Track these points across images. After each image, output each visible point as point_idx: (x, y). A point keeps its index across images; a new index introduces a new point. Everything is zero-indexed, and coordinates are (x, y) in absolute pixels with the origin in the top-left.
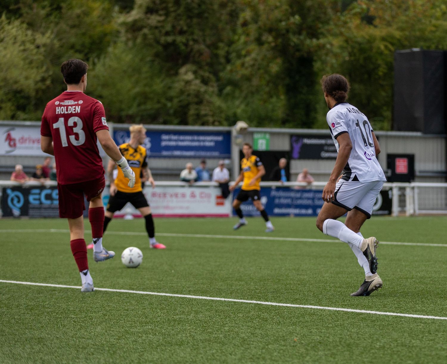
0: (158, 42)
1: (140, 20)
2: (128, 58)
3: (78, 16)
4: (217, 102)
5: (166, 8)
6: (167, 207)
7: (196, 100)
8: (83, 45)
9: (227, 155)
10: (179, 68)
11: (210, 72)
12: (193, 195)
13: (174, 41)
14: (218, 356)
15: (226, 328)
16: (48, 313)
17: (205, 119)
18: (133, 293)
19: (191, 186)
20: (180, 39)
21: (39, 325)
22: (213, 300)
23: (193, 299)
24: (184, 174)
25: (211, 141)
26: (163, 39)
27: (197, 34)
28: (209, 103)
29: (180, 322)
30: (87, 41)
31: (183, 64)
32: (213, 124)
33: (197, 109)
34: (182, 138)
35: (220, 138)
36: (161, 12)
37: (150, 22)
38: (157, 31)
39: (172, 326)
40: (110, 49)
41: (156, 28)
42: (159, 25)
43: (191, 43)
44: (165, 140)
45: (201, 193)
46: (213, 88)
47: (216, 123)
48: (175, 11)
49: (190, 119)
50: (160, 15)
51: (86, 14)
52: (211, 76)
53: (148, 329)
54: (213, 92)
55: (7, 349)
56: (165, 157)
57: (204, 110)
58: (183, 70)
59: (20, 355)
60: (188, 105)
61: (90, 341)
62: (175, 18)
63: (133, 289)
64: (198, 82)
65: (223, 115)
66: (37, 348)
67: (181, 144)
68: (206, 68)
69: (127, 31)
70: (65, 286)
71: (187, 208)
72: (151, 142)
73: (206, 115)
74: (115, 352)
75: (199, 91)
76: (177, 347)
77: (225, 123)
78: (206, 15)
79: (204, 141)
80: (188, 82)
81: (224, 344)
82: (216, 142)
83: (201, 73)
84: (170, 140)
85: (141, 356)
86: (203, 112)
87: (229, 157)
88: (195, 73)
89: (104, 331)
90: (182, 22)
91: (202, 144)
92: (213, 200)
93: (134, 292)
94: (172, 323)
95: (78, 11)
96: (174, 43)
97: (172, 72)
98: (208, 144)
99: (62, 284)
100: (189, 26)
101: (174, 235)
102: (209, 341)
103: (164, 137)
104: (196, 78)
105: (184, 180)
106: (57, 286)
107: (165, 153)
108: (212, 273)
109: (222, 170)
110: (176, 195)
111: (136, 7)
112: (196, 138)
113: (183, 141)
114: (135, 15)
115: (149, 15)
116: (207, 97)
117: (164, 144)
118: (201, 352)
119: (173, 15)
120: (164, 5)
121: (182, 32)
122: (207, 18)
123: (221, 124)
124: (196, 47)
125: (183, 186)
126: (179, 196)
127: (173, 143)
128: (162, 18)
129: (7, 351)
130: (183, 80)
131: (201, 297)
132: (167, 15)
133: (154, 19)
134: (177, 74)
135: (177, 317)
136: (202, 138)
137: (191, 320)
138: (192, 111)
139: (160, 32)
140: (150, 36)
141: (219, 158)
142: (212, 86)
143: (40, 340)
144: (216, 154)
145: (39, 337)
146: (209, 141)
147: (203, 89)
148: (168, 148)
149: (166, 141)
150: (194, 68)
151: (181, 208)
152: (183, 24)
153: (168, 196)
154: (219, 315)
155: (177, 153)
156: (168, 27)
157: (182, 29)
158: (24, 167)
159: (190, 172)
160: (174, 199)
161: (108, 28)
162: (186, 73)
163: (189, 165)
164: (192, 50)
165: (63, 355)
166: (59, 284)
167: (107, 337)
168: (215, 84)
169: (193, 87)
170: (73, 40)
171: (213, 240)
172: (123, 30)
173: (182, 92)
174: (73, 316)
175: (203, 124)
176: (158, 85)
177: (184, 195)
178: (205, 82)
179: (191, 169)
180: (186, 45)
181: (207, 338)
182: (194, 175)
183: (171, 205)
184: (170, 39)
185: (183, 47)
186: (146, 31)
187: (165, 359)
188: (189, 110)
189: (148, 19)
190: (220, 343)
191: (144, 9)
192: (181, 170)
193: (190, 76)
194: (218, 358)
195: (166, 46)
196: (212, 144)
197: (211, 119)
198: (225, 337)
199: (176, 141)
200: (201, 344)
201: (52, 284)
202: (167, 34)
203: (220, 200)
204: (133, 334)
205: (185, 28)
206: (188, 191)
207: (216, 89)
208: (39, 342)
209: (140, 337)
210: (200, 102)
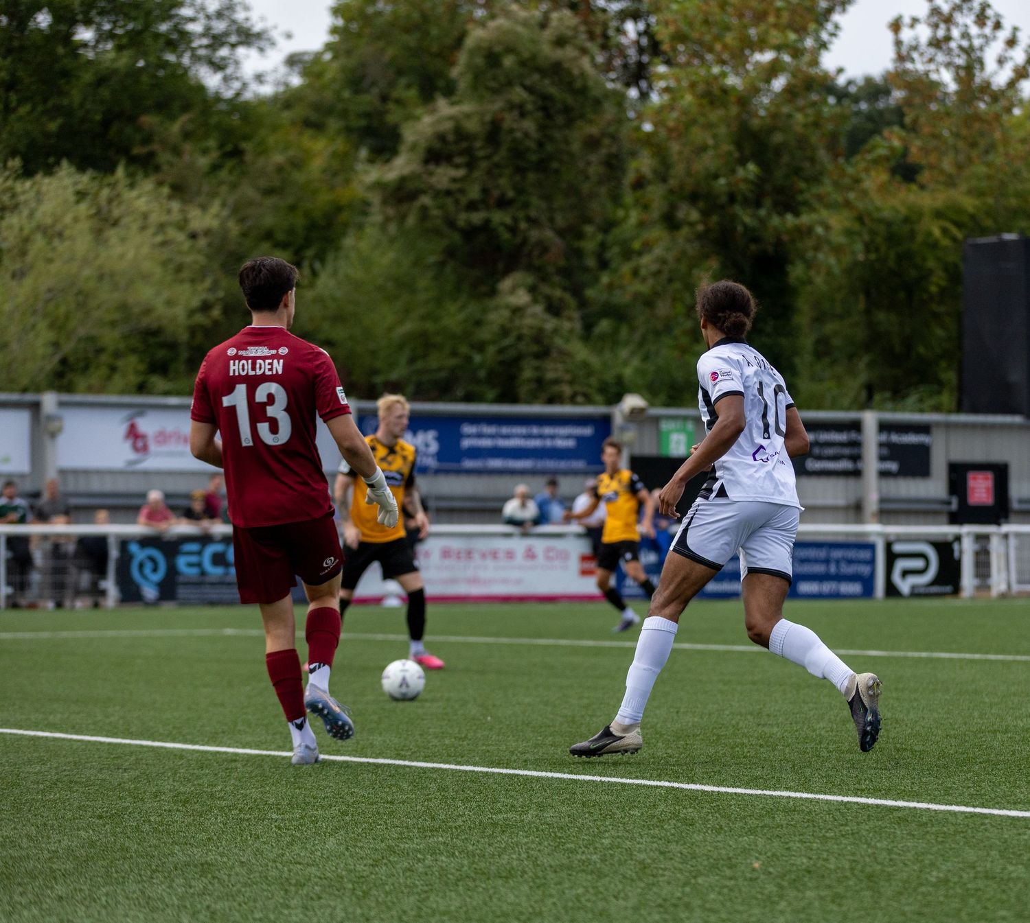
0: (451, 224)
1: (414, 176)
2: (386, 259)
3: (280, 169)
4: (581, 352)
5: (468, 152)
6: (474, 581)
7: (535, 348)
8: (291, 231)
10: (498, 281)
11: (565, 289)
12: (530, 555)
13: (487, 222)
14: (588, 900)
15: (606, 842)
16: (221, 809)
17: (556, 389)
18: (405, 766)
19: (525, 535)
20: (499, 218)
21: (203, 836)
23: (533, 777)
24: (511, 508)
25: (568, 437)
26: (462, 219)
28: (564, 354)
29: (506, 827)
30: (299, 222)
31: (507, 271)
32: (572, 400)
33: (537, 369)
34: (505, 430)
35: (587, 431)
36: (458, 160)
37: (434, 180)
38: (449, 202)
39: (489, 837)
40: (348, 241)
41: (448, 193)
42: (455, 186)
43: (523, 225)
44: (469, 436)
45: (548, 550)
46: (571, 323)
47: (580, 399)
48: (488, 157)
49: (523, 390)
50: (457, 166)
51: (297, 164)
52: (568, 297)
53: (438, 843)
54: (571, 331)
55: (134, 887)
56: (469, 472)
57: (553, 370)
58: (506, 284)
59: (161, 899)
60: (518, 359)
61: (313, 870)
62: (489, 173)
64: (539, 309)
65: (594, 381)
66: (198, 885)
67: (503, 443)
68: (556, 279)
69: (385, 202)
71: (519, 582)
72: (439, 439)
73: (556, 382)
74: (366, 894)
75: (541, 330)
76: (500, 882)
77: (598, 398)
78: (555, 165)
79: (553, 437)
80: (517, 311)
81: (600, 875)
82: (580, 439)
83: (545, 289)
84: (480, 436)
85: (422, 901)
86: (550, 375)
88: (532, 290)
89: (342, 848)
90: (503, 181)
91: (548, 443)
92: (574, 564)
93: (407, 763)
94: (489, 831)
95: (278, 158)
96: (486, 226)
97: (483, 289)
98: (561, 443)
99: (251, 747)
100: (520, 191)
101: (490, 640)
102: (570, 868)
103: (468, 429)
104: (535, 301)
105: (512, 522)
107: (469, 464)
108: (573, 721)
110: (494, 555)
111: (403, 148)
112: (535, 430)
113: (507, 437)
114: (401, 166)
115: (431, 167)
116: (559, 341)
117: (466, 443)
118: (554, 892)
119: (484, 165)
120: (464, 145)
121: (503, 203)
122: (557, 172)
123: (589, 400)
124: (534, 234)
125: (507, 535)
126: (501, 555)
127: (486, 443)
128: (460, 173)
129: (134, 892)
130: (507, 306)
131: (550, 775)
132: (471, 165)
133: (443, 176)
134: (493, 292)
135: (500, 816)
136: (548, 430)
137: (530, 823)
138: (527, 373)
139: (457, 202)
140: (435, 212)
142: (570, 319)
143: (205, 868)
144: (579, 464)
145: (203, 860)
146: (564, 438)
147: (550, 324)
148: (475, 453)
149: (471, 437)
150: (530, 279)
151: (505, 581)
152: (505, 185)
153: (476, 556)
154: (591, 813)
155: (496, 463)
156: (474, 193)
157: (503, 195)
158: (168, 496)
159: (523, 505)
160: (490, 563)
161: (345, 194)
162: (513, 290)
163: (521, 488)
164: (525, 241)
165: (255, 901)
166: (244, 747)
167: (350, 861)
168: (576, 315)
169: (528, 321)
170: (269, 221)
171: (575, 651)
172: (375, 199)
173: (505, 331)
174: (275, 816)
175: (551, 401)
176: (454, 316)
177: (510, 555)
178: (554, 309)
179: (525, 498)
180: (513, 230)
181: (565, 861)
182: (531, 510)
183: (483, 574)
184: (477, 217)
185: (506, 236)
186: (425, 200)
187: (475, 908)
188: (520, 369)
189: (431, 174)
190: (592, 872)
191: (421, 153)
192: (504, 499)
193: (522, 298)
194: (589, 905)
195: (470, 233)
196: (570, 443)
197: (567, 390)
198: (603, 861)
199: (492, 436)
200: (551, 875)
201: (229, 746)
202: (472, 206)
203: (586, 565)
204: (405, 854)
205: (510, 194)
206: (519, 545)
207: (578, 326)
208: (203, 873)
209: (419, 860)
210: (544, 354)
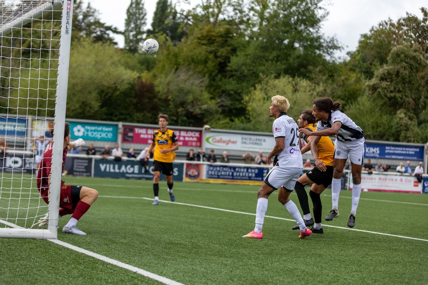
0: (386, 96)
1: (377, 84)
2: (368, 104)
3: (343, 81)
4: (416, 129)
5: (391, 78)
6: (387, 186)
7: (405, 128)
8: (345, 96)
9: (421, 159)
10: (396, 111)
11: (414, 114)
12: (401, 180)
13: (395, 96)
14: (417, 271)
15: (422, 256)
16: (324, 241)
17: (410, 139)
18: (370, 233)
19: (401, 175)
20: (398, 95)
21: (319, 247)
22: (413, 240)
23: (403, 238)
24: (399, 168)
25: (413, 151)
26: (389, 95)
27: (408, 93)
28: (412, 130)
29: (395, 250)
30: (347, 94)
31: (399, 109)
32: (414, 142)
33: (405, 133)
34: (396, 149)
35: (418, 150)
36: (388, 80)
37: (382, 85)
38: (386, 90)
39: (392, 252)
40: (359, 99)
41: (386, 88)
42: (387, 87)
43: (404, 97)
44: (387, 150)
45: (406, 180)
46: (415, 122)
47: (415, 142)
48: (396, 80)
49: (401, 138)
50: (388, 82)
51: (347, 79)
52: (414, 116)
53: (379, 253)
54: (415, 124)
55: (302, 259)
56: (387, 159)
57: (409, 134)
58: (399, 112)
59: (309, 262)
60: (401, 130)
61: (347, 258)
62: (396, 83)
63: (369, 230)
64: (407, 118)
65: (420, 137)
66: (318, 260)
67: (396, 152)
68: (412, 111)
69: (369, 90)
70: (332, 226)
71: (398, 187)
72: (380, 150)
73: (409, 137)
74: (360, 265)
75: (407, 124)
76: (395, 264)
77: (420, 142)
78: (413, 82)
79: (409, 151)
80: (401, 119)
81: (420, 265)
82: (415, 152)
83: (409, 114)
84: (390, 150)
85: (375, 268)
86: (408, 135)
87: (423, 161)
88: (405, 114)
89: (354, 253)
90: (399, 86)
91: (408, 152)
92: (412, 183)
93: (370, 232)
94: (392, 251)
95: (343, 78)
96: (395, 97)
97: (393, 113)
98: (410, 153)
99: (331, 225)
100: (403, 88)
101: (391, 201)
102: (412, 262)
103: (387, 148)
104: (406, 116)
105: (399, 172)
106: (328, 226)
107: (387, 157)
108: (412, 224)
109: (420, 168)
110: (392, 180)
111: (375, 77)
112: (404, 149)
113: (397, 150)
114: (374, 81)
115: (382, 81)
116: (411, 127)
117: (386, 151)
118: (408, 268)
119: (395, 81)
120: (390, 76)
121: (399, 91)
122: (413, 84)
123: (418, 142)
124: (407, 99)
125: (396, 175)
126: (394, 180)
127: (392, 152)
128: (389, 83)
129: (302, 260)
130: (399, 117)
131: (407, 237)
132: (391, 82)
133: (384, 84)
134: (395, 113)
135: (394, 247)
136: (407, 149)
137: (402, 250)
138: (403, 134)
139: (387, 91)
140: (382, 93)
141: (416, 160)
142: (414, 121)
143: (320, 256)
144: (415, 158)
145: (319, 253)
146: (412, 151)
147: (409, 122)
148: (389, 154)
149: (388, 150)
150: (405, 111)
151: (395, 187)
152: (400, 86)
153: (388, 180)
154: (418, 248)
155: (394, 157)
156: (392, 88)
157: (399, 89)
158: (311, 160)
159: (402, 168)
160: (391, 182)
161: (358, 87)
162: (400, 114)
164: (404, 101)
165: (332, 265)
166: (329, 225)
167: (357, 256)
168: (416, 120)
169: (404, 121)
170: (340, 93)
171: (412, 206)
172: (367, 89)
173: (398, 123)
174: (337, 243)
175: (408, 142)
176: (385, 118)
177: (396, 180)
178: (411, 119)
179: (402, 166)
180: (401, 98)
181: (412, 261)
182: (403, 169)
183: (389, 185)
184: (392, 95)
185: (399, 100)
186: (380, 90)
187: (388, 271)
188: (401, 133)
189: (381, 83)
190: (418, 264)
191: (379, 78)
192: (397, 166)
193: (403, 115)
194: (418, 272)
195: (390, 99)
196: (413, 153)
197: (413, 139)
198: (421, 261)
199: (393, 150)
200: (408, 264)
201: (325, 224)
202: (391, 92)
203: (416, 184)
204: (370, 255)
205: (401, 89)
206: (399, 178)
207: (416, 123)
208: (319, 257)
209: (374, 257)
210: (407, 130)
